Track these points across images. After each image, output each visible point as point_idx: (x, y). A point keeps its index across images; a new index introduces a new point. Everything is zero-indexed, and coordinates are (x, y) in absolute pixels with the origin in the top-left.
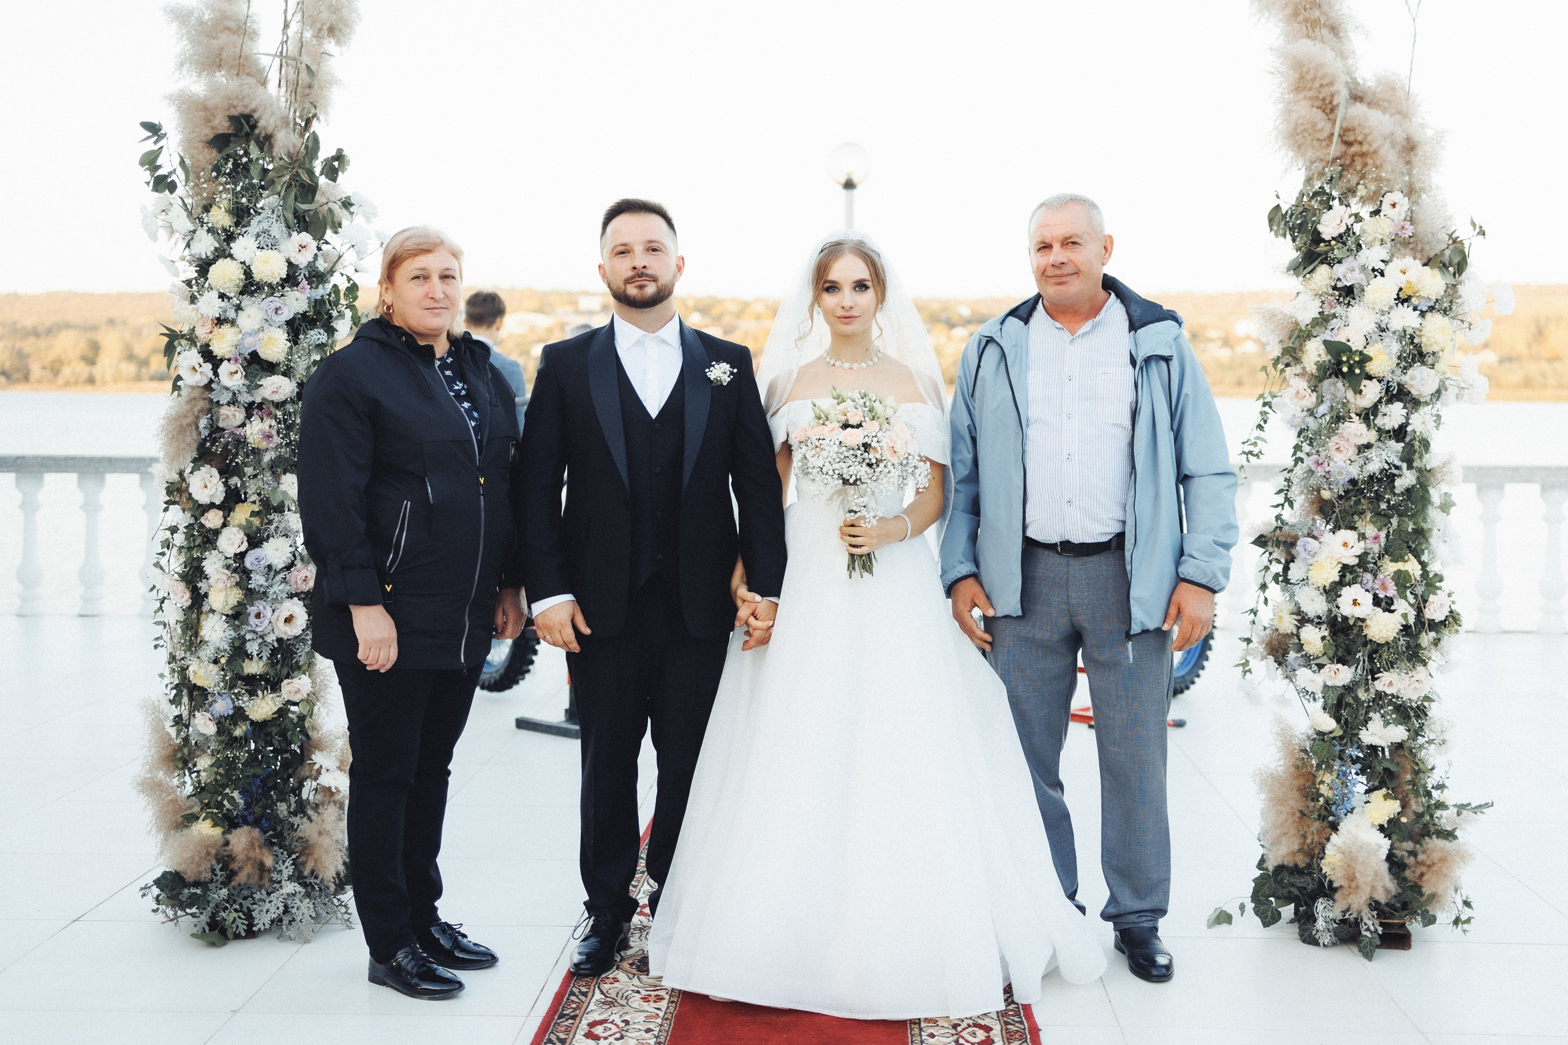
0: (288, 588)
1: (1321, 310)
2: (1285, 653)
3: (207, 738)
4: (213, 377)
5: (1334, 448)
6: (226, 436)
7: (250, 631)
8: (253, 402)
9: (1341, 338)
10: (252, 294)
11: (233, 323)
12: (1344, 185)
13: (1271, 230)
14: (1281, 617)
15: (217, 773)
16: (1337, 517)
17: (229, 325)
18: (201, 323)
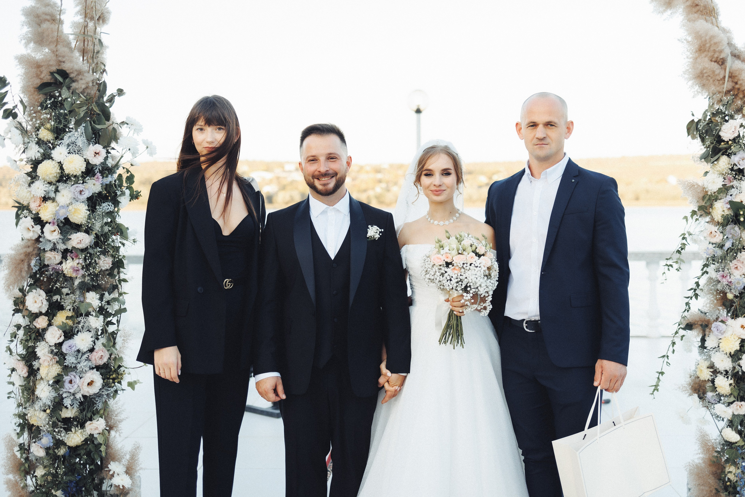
0: (90, 364)
1: (724, 183)
2: (704, 393)
3: (41, 458)
4: (41, 234)
5: (734, 268)
6: (50, 270)
7: (66, 392)
8: (67, 249)
9: (737, 200)
10: (65, 182)
11: (53, 200)
12: (735, 107)
13: (689, 135)
14: (701, 370)
15: (46, 480)
16: (736, 310)
17: (51, 201)
18: (33, 200)
